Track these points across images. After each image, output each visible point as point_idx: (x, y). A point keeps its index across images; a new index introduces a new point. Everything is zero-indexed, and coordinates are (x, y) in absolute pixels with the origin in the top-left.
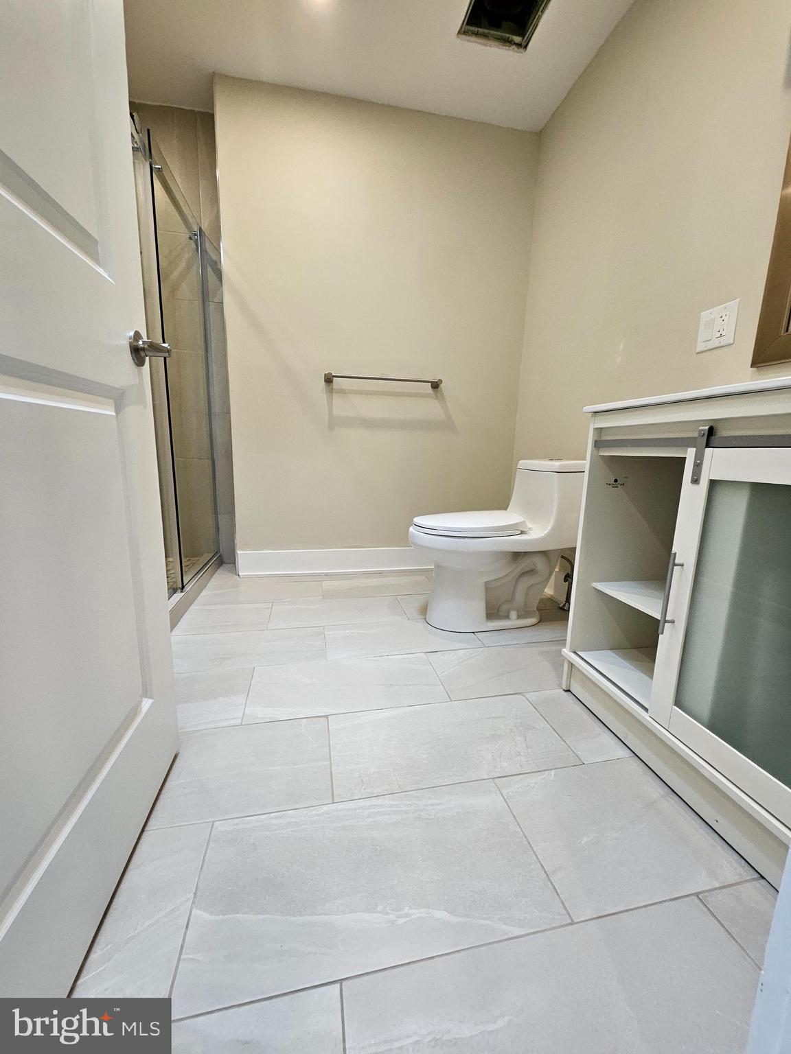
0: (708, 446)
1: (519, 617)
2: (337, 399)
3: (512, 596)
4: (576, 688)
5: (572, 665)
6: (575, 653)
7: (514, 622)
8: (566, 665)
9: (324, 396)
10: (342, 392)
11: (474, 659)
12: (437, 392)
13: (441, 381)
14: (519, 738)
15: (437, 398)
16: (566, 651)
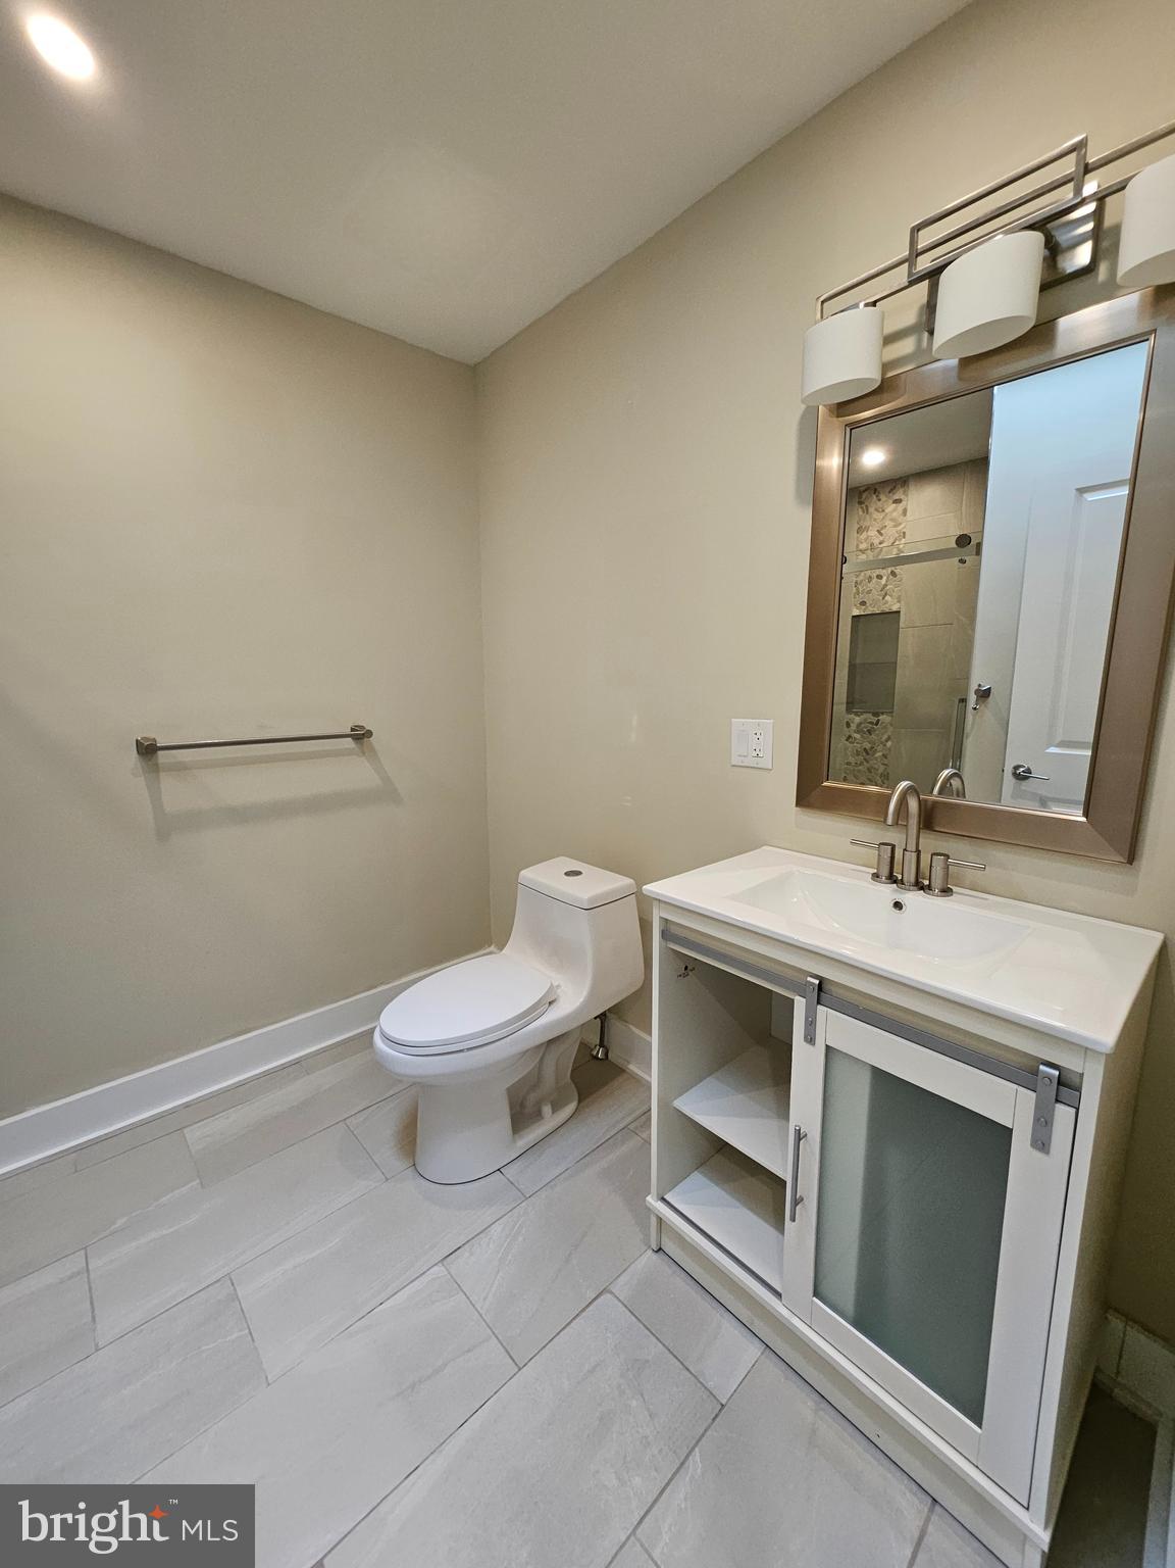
0: (819, 1003)
1: (554, 1110)
2: (168, 784)
3: (539, 1078)
4: (670, 1247)
5: (660, 1220)
6: (663, 1200)
7: (551, 1120)
8: (654, 1220)
9: (141, 781)
10: (181, 768)
11: (521, 1239)
12: (362, 744)
13: (369, 734)
14: (634, 1403)
15: (364, 753)
16: (651, 1200)
